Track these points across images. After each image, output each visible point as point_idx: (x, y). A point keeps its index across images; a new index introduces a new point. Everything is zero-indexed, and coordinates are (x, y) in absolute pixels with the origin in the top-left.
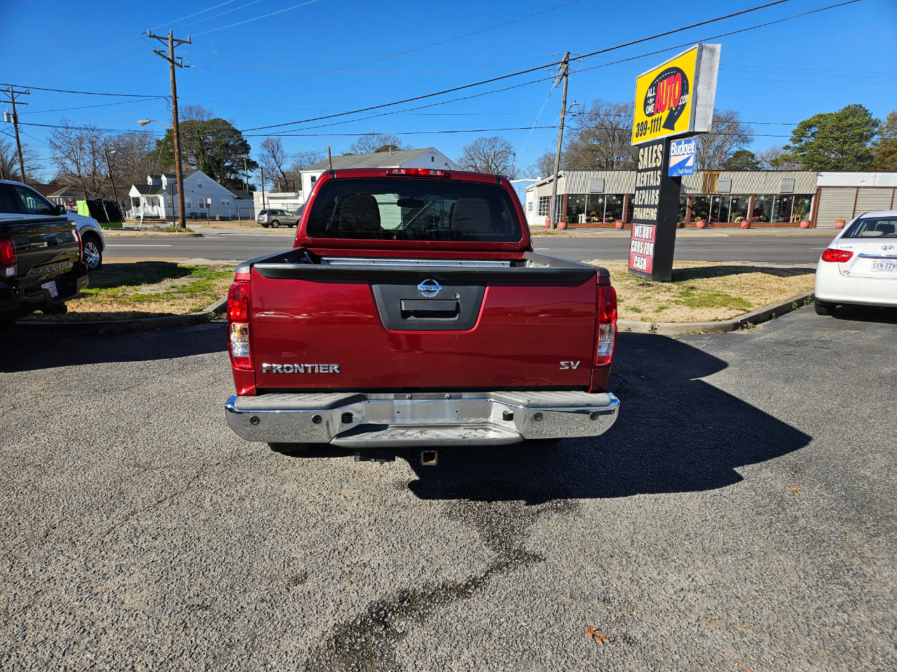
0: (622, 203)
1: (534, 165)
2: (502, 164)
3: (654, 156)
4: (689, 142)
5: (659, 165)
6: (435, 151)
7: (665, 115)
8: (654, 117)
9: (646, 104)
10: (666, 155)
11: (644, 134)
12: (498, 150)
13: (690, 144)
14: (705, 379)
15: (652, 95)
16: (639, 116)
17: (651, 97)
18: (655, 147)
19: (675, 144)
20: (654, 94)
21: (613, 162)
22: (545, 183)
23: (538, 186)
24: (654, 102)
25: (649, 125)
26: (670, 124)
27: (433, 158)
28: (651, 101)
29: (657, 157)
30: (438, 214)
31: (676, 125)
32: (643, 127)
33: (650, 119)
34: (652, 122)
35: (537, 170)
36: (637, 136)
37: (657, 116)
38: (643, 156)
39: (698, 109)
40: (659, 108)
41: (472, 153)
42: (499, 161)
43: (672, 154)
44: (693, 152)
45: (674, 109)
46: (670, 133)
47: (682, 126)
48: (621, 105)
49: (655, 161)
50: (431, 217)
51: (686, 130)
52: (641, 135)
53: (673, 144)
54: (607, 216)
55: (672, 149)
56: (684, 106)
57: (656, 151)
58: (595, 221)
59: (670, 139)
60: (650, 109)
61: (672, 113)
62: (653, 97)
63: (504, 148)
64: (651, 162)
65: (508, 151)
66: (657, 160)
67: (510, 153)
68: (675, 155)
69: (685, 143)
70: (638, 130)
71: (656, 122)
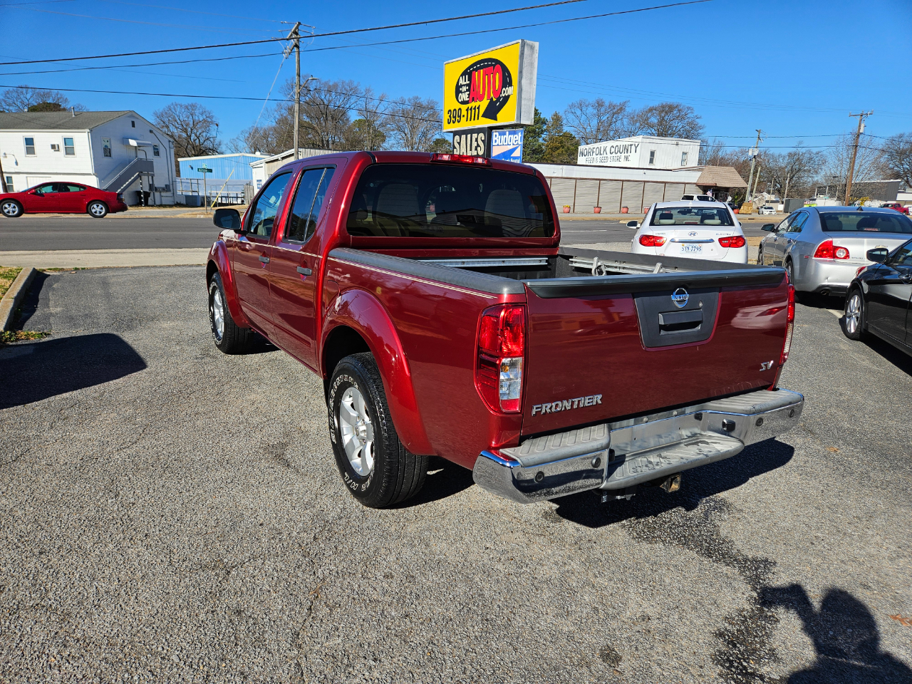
1: (237, 138)
2: (204, 134)
3: (475, 144)
4: (515, 133)
5: (481, 153)
6: (134, 113)
7: (484, 104)
8: (470, 105)
9: (458, 92)
10: (488, 144)
11: (459, 122)
12: (197, 118)
13: (516, 135)
15: (465, 83)
16: (450, 103)
17: (464, 85)
18: (475, 135)
19: (497, 134)
20: (468, 82)
23: (267, 162)
24: (467, 90)
25: (464, 112)
26: (492, 112)
27: (133, 123)
28: (464, 89)
29: (478, 145)
30: (147, 190)
31: (498, 115)
32: (455, 116)
33: (464, 107)
34: (467, 110)
35: (242, 144)
36: (449, 123)
37: (473, 104)
38: (459, 143)
40: (474, 96)
41: (166, 120)
42: (200, 131)
43: (494, 144)
44: (520, 143)
45: (494, 100)
46: (491, 123)
49: (476, 149)
50: (138, 193)
51: (514, 121)
52: (454, 122)
53: (495, 134)
55: (494, 138)
56: (506, 98)
57: (477, 140)
59: (491, 129)
60: (464, 97)
61: (492, 104)
62: (467, 85)
63: (205, 117)
64: (471, 150)
65: (209, 120)
66: (479, 148)
67: (212, 122)
68: (498, 145)
69: (509, 134)
70: (450, 116)
71: (473, 111)
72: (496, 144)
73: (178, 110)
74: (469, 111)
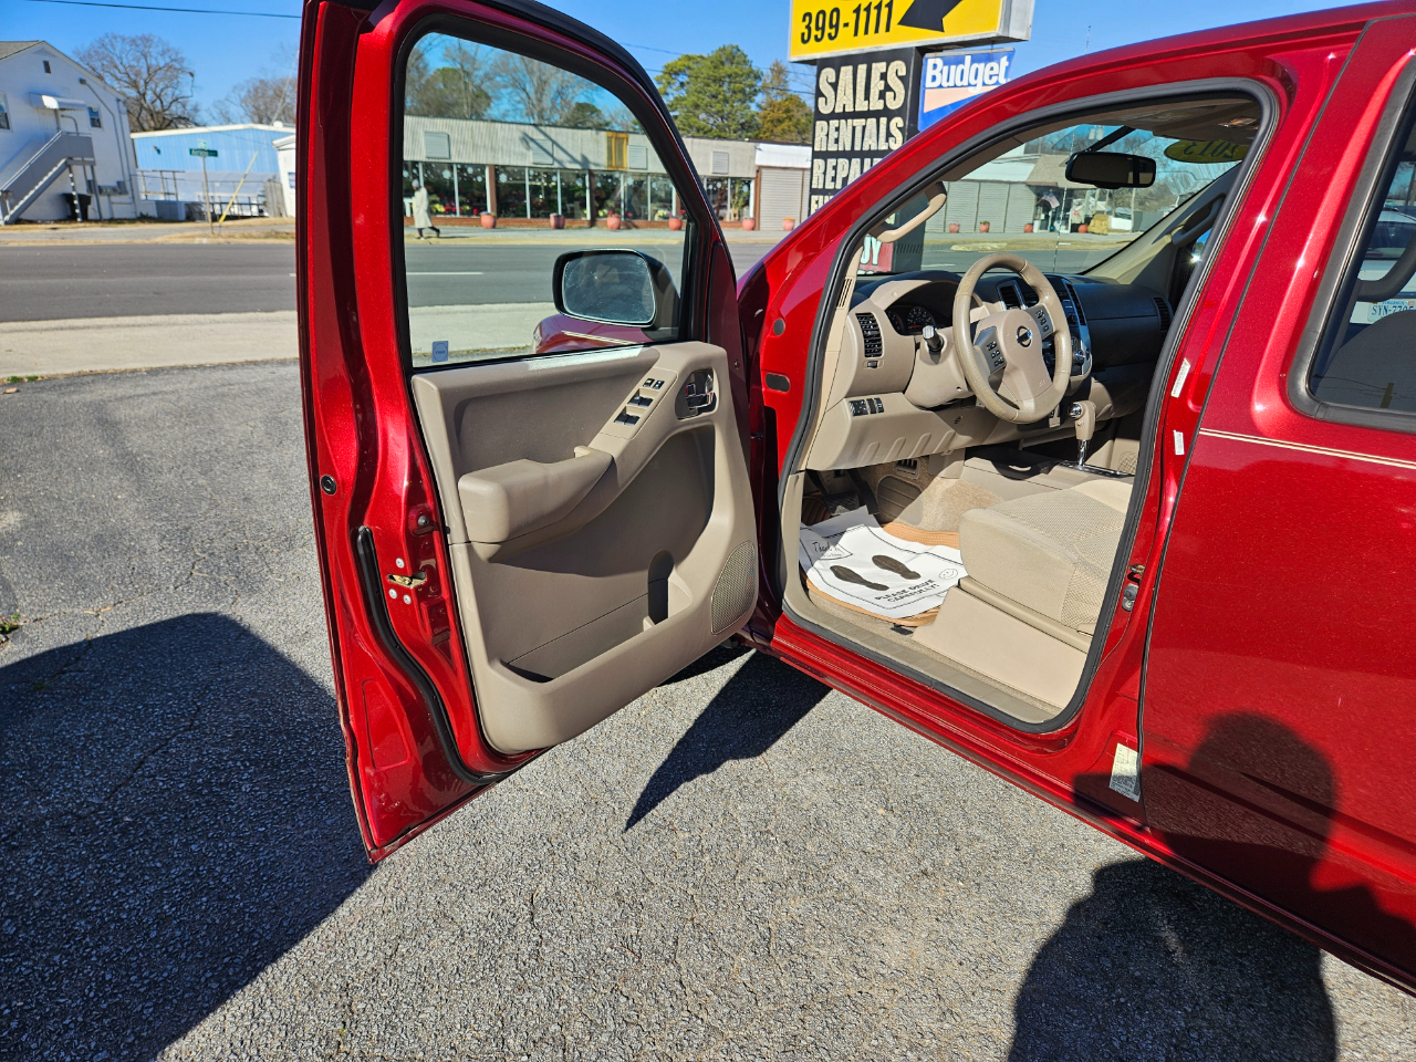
1: (227, 99)
2: (169, 91)
3: (878, 85)
4: (988, 58)
5: (892, 105)
6: (46, 47)
10: (914, 83)
11: (833, 38)
12: (154, 62)
13: (994, 64)
18: (879, 67)
19: (939, 62)
25: (847, 17)
27: (46, 64)
29: (888, 88)
30: (83, 190)
31: (945, 20)
32: (823, 23)
34: (857, 12)
35: (235, 110)
36: (804, 42)
38: (835, 86)
41: (97, 65)
42: (161, 86)
43: (929, 83)
46: (928, 37)
49: (882, 96)
50: (68, 198)
51: (994, 31)
52: (819, 40)
53: (931, 60)
54: (461, 204)
55: (929, 72)
57: (884, 76)
58: (440, 213)
59: (923, 50)
63: (168, 60)
64: (867, 97)
65: (177, 66)
66: (889, 95)
67: (182, 70)
68: (941, 86)
69: (973, 62)
70: (808, 27)
71: (874, 13)
72: (937, 84)
73: (119, 45)
74: (863, 15)
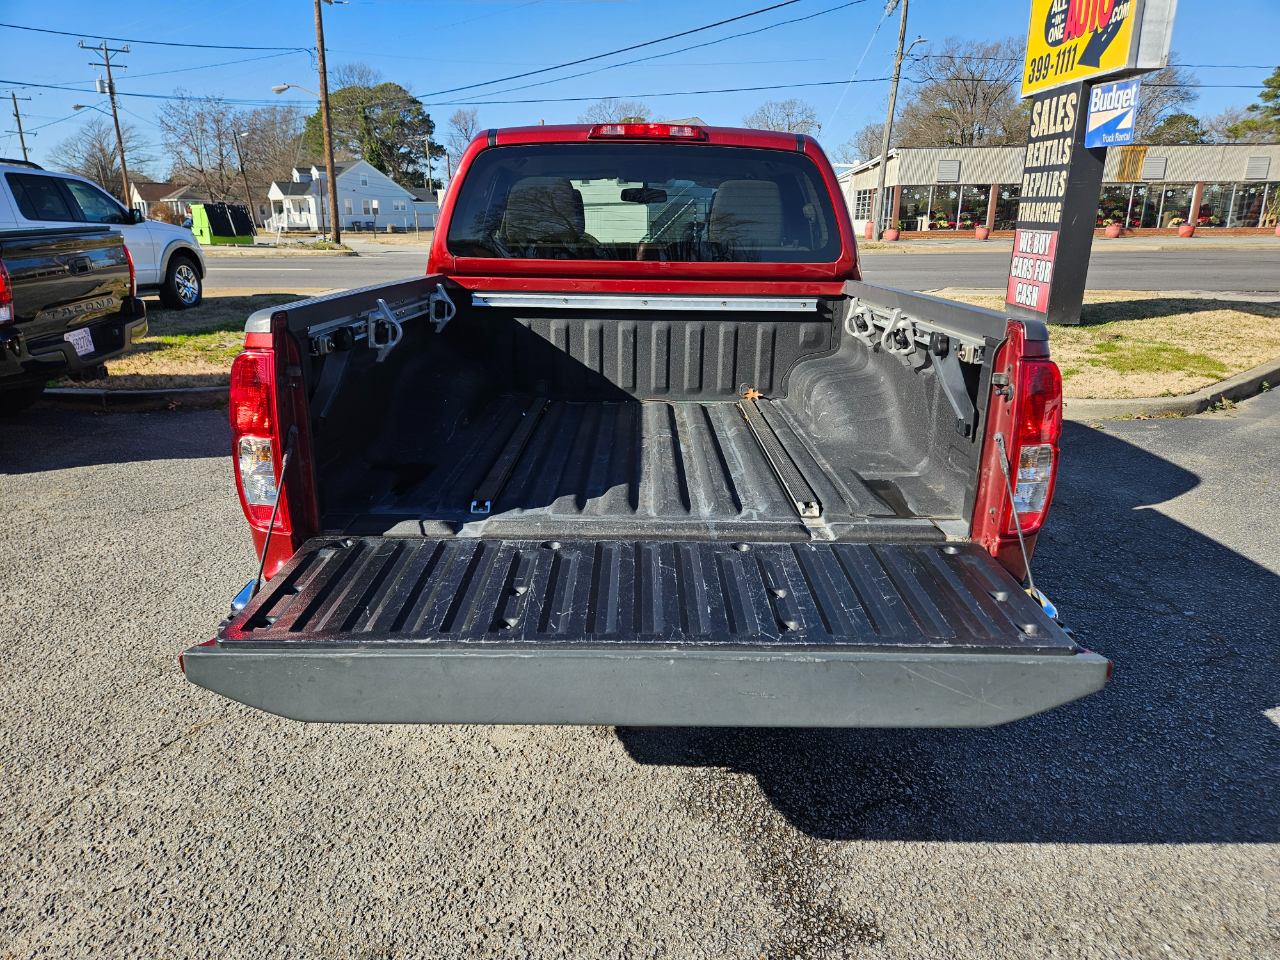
0: (987, 198)
1: (849, 143)
3: (1061, 113)
4: (1126, 86)
5: (1068, 128)
7: (1082, 42)
8: (1062, 47)
9: (1049, 25)
10: (1083, 110)
11: (1044, 77)
12: (794, 120)
13: (1128, 91)
14: (1161, 508)
15: (1060, 9)
17: (1058, 13)
18: (1063, 98)
19: (1099, 91)
20: (1065, 7)
21: (972, 135)
22: (867, 169)
23: (857, 173)
24: (1063, 21)
25: (1053, 60)
26: (1091, 57)
28: (1058, 19)
29: (1066, 115)
31: (1103, 58)
32: (1041, 67)
33: (1054, 51)
34: (1059, 55)
35: (853, 151)
36: (1030, 82)
37: (1068, 44)
38: (1040, 115)
39: (1145, 28)
40: (1073, 30)
43: (1093, 110)
44: (1132, 104)
45: (1100, 30)
46: (1092, 72)
47: (1114, 59)
48: (989, 45)
49: (1062, 122)
51: (1123, 66)
52: (1037, 79)
53: (1096, 90)
54: (962, 220)
55: (1094, 99)
56: (1118, 24)
57: (1065, 106)
58: (945, 228)
59: (1090, 83)
60: (1057, 33)
61: (1096, 37)
62: (1062, 12)
63: (804, 117)
64: (1055, 124)
65: (811, 121)
66: (1066, 120)
67: (812, 124)
68: (1099, 111)
69: (1118, 89)
70: (1033, 70)
71: (1067, 55)
72: (1096, 109)
73: (772, 111)
74: (1062, 57)
